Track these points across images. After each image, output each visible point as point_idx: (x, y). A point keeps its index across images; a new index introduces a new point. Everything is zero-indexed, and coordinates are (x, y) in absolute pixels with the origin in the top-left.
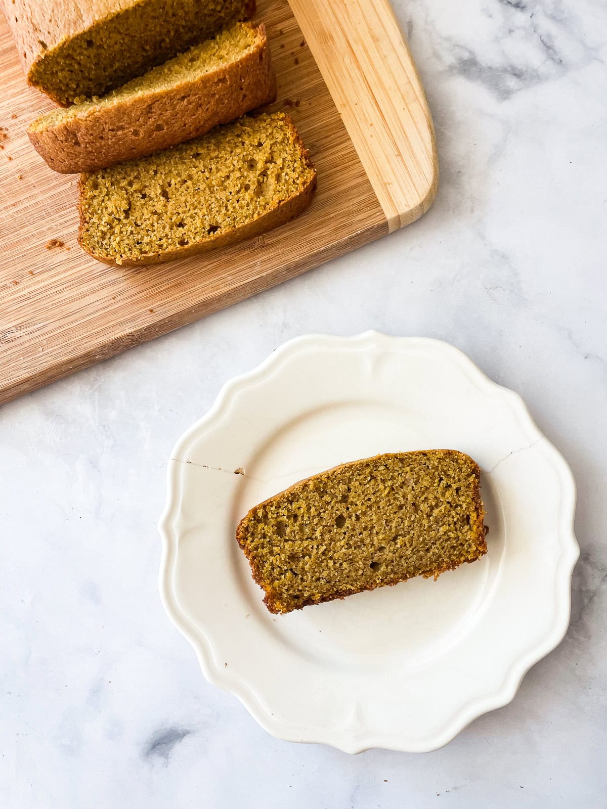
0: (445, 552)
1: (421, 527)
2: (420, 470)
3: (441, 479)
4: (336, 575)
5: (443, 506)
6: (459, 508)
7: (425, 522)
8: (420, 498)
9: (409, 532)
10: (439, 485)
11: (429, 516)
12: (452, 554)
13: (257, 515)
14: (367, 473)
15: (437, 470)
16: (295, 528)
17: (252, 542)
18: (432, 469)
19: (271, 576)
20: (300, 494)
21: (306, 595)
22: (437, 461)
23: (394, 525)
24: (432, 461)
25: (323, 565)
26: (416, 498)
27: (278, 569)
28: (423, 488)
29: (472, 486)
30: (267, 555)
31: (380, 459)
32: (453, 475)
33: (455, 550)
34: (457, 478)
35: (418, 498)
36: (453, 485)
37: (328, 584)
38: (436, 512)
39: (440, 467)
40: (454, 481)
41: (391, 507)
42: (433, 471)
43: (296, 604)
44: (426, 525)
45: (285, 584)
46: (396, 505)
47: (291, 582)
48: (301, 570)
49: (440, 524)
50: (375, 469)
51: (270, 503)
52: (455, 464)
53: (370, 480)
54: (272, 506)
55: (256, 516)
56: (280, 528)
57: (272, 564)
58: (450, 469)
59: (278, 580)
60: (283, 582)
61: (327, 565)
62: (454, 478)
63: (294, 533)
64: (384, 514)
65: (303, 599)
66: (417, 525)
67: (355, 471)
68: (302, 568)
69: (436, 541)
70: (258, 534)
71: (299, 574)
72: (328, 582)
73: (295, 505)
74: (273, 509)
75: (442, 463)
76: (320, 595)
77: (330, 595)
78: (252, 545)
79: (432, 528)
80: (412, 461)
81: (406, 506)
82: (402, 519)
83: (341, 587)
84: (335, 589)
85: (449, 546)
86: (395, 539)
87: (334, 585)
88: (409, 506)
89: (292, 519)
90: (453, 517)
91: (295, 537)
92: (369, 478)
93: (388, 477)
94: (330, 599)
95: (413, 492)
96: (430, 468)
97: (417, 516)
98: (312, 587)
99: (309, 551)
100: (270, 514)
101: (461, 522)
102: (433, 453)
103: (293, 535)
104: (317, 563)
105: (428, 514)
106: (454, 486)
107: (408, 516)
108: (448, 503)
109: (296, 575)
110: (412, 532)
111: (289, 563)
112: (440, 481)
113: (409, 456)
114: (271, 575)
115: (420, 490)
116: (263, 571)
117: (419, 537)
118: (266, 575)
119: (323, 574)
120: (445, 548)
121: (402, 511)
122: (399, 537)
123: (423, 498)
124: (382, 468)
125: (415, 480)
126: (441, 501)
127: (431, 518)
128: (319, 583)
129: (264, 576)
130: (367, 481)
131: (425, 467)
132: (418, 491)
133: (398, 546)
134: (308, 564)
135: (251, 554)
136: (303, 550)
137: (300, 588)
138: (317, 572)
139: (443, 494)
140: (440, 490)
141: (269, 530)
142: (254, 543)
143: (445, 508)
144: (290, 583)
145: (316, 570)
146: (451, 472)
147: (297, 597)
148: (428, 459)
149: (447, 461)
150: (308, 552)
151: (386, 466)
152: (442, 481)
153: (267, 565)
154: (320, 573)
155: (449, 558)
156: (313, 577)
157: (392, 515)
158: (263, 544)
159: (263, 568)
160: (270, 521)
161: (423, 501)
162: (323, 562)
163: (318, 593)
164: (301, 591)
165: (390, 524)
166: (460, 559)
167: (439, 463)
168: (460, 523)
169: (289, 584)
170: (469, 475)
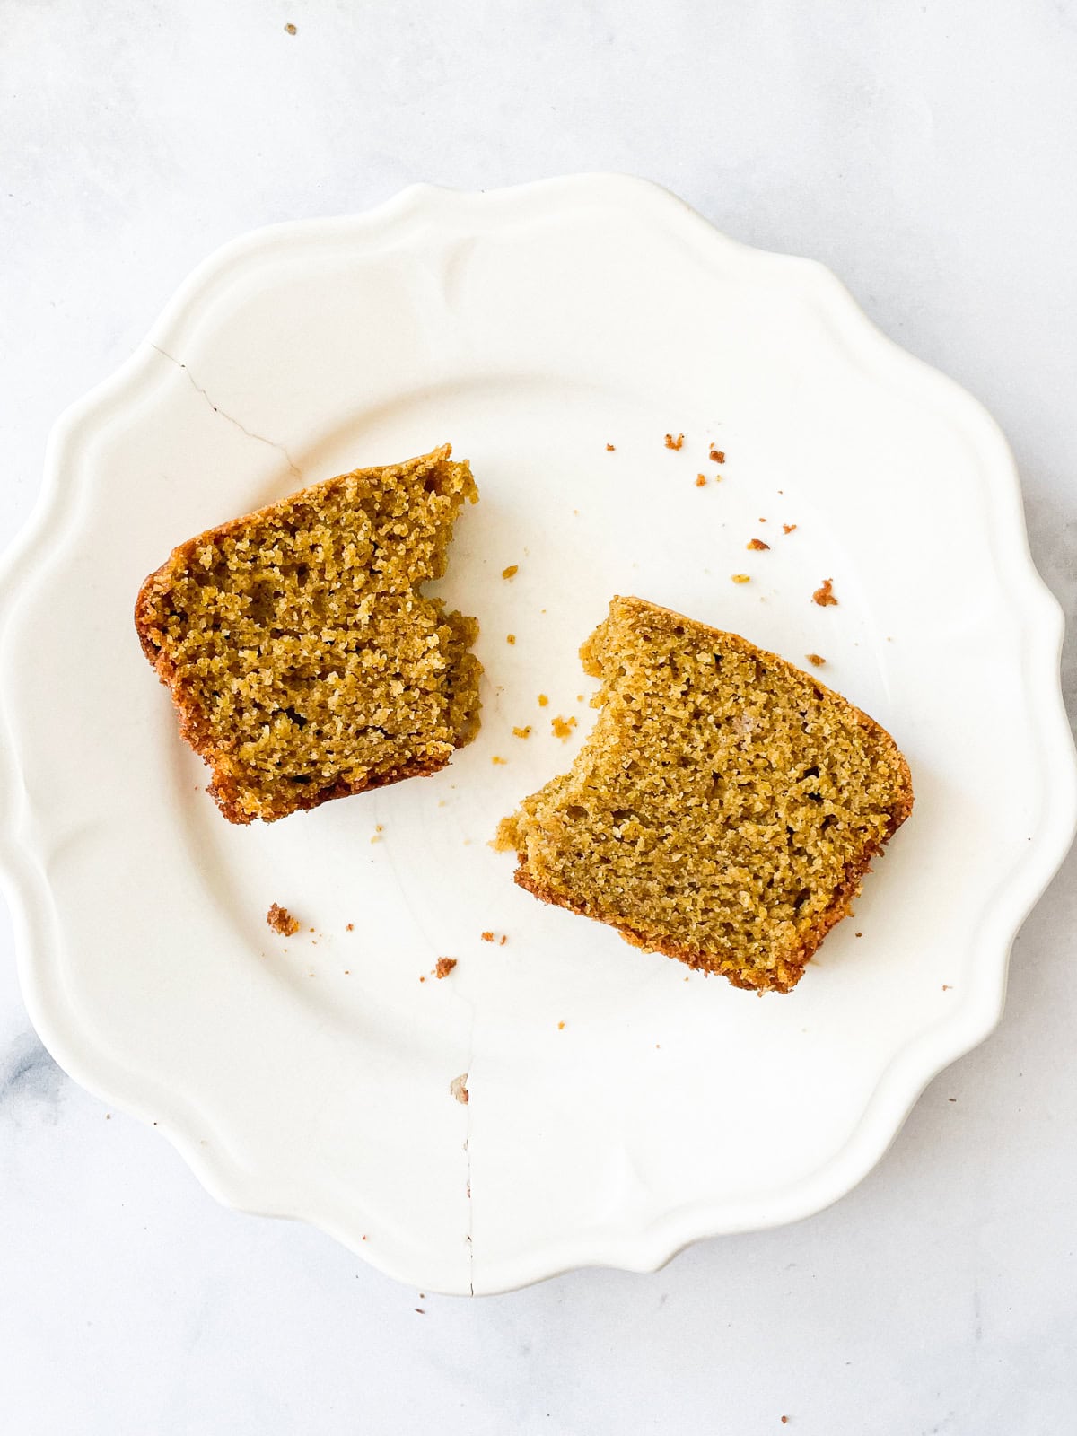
4: (412, 717)
13: (197, 561)
16: (301, 601)
17: (180, 639)
19: (235, 731)
20: (317, 509)
21: (327, 774)
25: (376, 693)
27: (255, 711)
30: (222, 675)
37: (389, 742)
43: (299, 795)
45: (274, 750)
47: (289, 742)
48: (318, 709)
51: (237, 532)
54: (239, 539)
55: (193, 565)
56: (261, 601)
57: (237, 697)
59: (253, 739)
60: (266, 745)
61: (388, 695)
63: (299, 615)
65: (318, 784)
68: (319, 706)
70: (200, 617)
71: (311, 722)
72: (388, 737)
73: (302, 539)
74: (243, 546)
76: (366, 769)
77: (394, 768)
78: (182, 649)
83: (423, 748)
84: (408, 754)
87: (405, 745)
89: (295, 575)
91: (301, 621)
94: (392, 781)
98: (347, 752)
99: (340, 659)
100: (235, 559)
103: (296, 618)
104: (359, 688)
109: (302, 722)
111: (285, 693)
114: (234, 728)
116: (213, 718)
118: (219, 728)
119: (375, 717)
128: (364, 741)
129: (215, 731)
134: (337, 693)
135: (177, 673)
136: (322, 659)
137: (314, 756)
138: (358, 714)
141: (232, 605)
142: (186, 643)
144: (285, 745)
145: (357, 708)
147: (305, 780)
150: (336, 663)
153: (224, 703)
154: (369, 715)
156: (349, 726)
158: (211, 645)
159: (211, 710)
160: (234, 581)
162: (376, 688)
163: (363, 764)
164: (313, 763)
169: (283, 750)
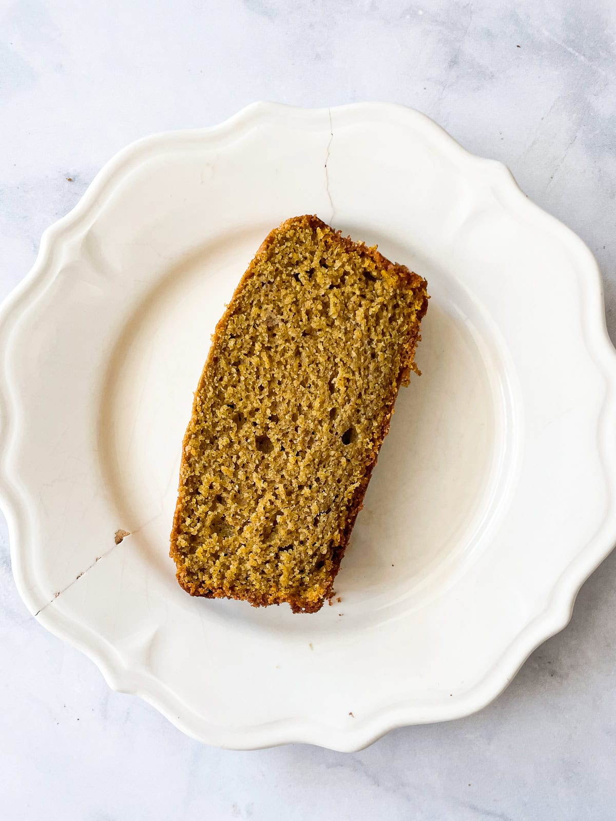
0: (391, 335)
1: (338, 344)
2: (267, 295)
3: (296, 276)
4: (326, 495)
5: (331, 296)
6: (347, 277)
7: (338, 334)
8: (301, 321)
9: (336, 364)
10: (302, 285)
11: (331, 325)
12: (399, 328)
13: (182, 548)
14: (226, 369)
15: (281, 273)
16: (232, 510)
17: (211, 577)
18: (275, 278)
19: (270, 581)
20: (193, 474)
21: (325, 552)
22: (270, 264)
23: (313, 377)
24: (265, 272)
25: (301, 503)
26: (299, 326)
27: (267, 565)
28: (292, 308)
29: (329, 240)
30: (240, 569)
31: (218, 338)
32: (301, 256)
33: (395, 320)
34: (307, 255)
35: (300, 323)
36: (313, 265)
37: (331, 513)
38: (332, 311)
39: (279, 267)
40: (309, 261)
41: (288, 367)
42: (278, 279)
43: (327, 572)
44: (340, 336)
45: (293, 569)
46: (291, 357)
47: (294, 559)
48: (289, 536)
49: (351, 316)
50: (227, 353)
51: (179, 520)
52: (289, 244)
53: (238, 370)
54: (184, 521)
55: (183, 551)
56: (219, 526)
57: (255, 569)
58: (291, 256)
59: (280, 575)
60: (288, 570)
61: (307, 499)
62: (306, 258)
63: (239, 515)
64: (292, 381)
65: (328, 559)
66: (333, 348)
67: (213, 381)
68: (288, 534)
69: (369, 336)
70: (207, 563)
71: (293, 543)
72: (327, 512)
73: (203, 489)
74: (188, 521)
75: (276, 261)
76: (336, 533)
77: (346, 520)
78: (215, 580)
79: (349, 332)
80: (249, 297)
81: (301, 345)
82: (313, 362)
83: (346, 499)
84: (343, 508)
85: (387, 324)
86: (332, 388)
87: (338, 507)
88: (303, 342)
89: (218, 505)
90: (354, 293)
91: (243, 517)
92: (234, 370)
93: (249, 344)
94: (352, 524)
95: (289, 325)
96: (272, 280)
97: (322, 340)
98: (321, 536)
99: (273, 510)
100: (192, 530)
101: (367, 288)
102: (256, 264)
103: (240, 517)
104: (294, 510)
105: (330, 324)
106: (316, 263)
107: (315, 351)
108: (331, 287)
109: (291, 547)
110: (337, 360)
111: (270, 546)
112: (298, 280)
113: (239, 298)
114: (268, 580)
115: (291, 314)
116: (257, 587)
117: (349, 355)
118: (263, 587)
119: (313, 511)
120: (385, 330)
121: (304, 354)
122: (333, 382)
123: (305, 317)
124: (231, 343)
125: (275, 311)
126: (323, 296)
127: (337, 323)
128: (320, 524)
129: (263, 590)
130: (235, 375)
131: (267, 287)
132: (291, 317)
133: (343, 389)
134: (288, 522)
135: (224, 589)
136: (267, 518)
137: (310, 553)
138: (305, 518)
139: (317, 286)
140: (308, 287)
141: (211, 543)
142: (214, 576)
143: (334, 295)
144: (295, 562)
145: (302, 517)
146: (296, 257)
147: (320, 565)
148: (259, 275)
149: (277, 252)
150: (274, 513)
151: (232, 337)
152: (299, 276)
153: (254, 577)
154: (309, 514)
155: (402, 334)
156: (308, 526)
157: (300, 372)
158: (223, 565)
159: (253, 585)
160: (203, 536)
161: (309, 319)
162: (299, 502)
163: (333, 533)
164: (315, 554)
165: (310, 382)
166: (411, 322)
167: (273, 263)
168: (367, 290)
169: (296, 565)
170: (314, 236)
